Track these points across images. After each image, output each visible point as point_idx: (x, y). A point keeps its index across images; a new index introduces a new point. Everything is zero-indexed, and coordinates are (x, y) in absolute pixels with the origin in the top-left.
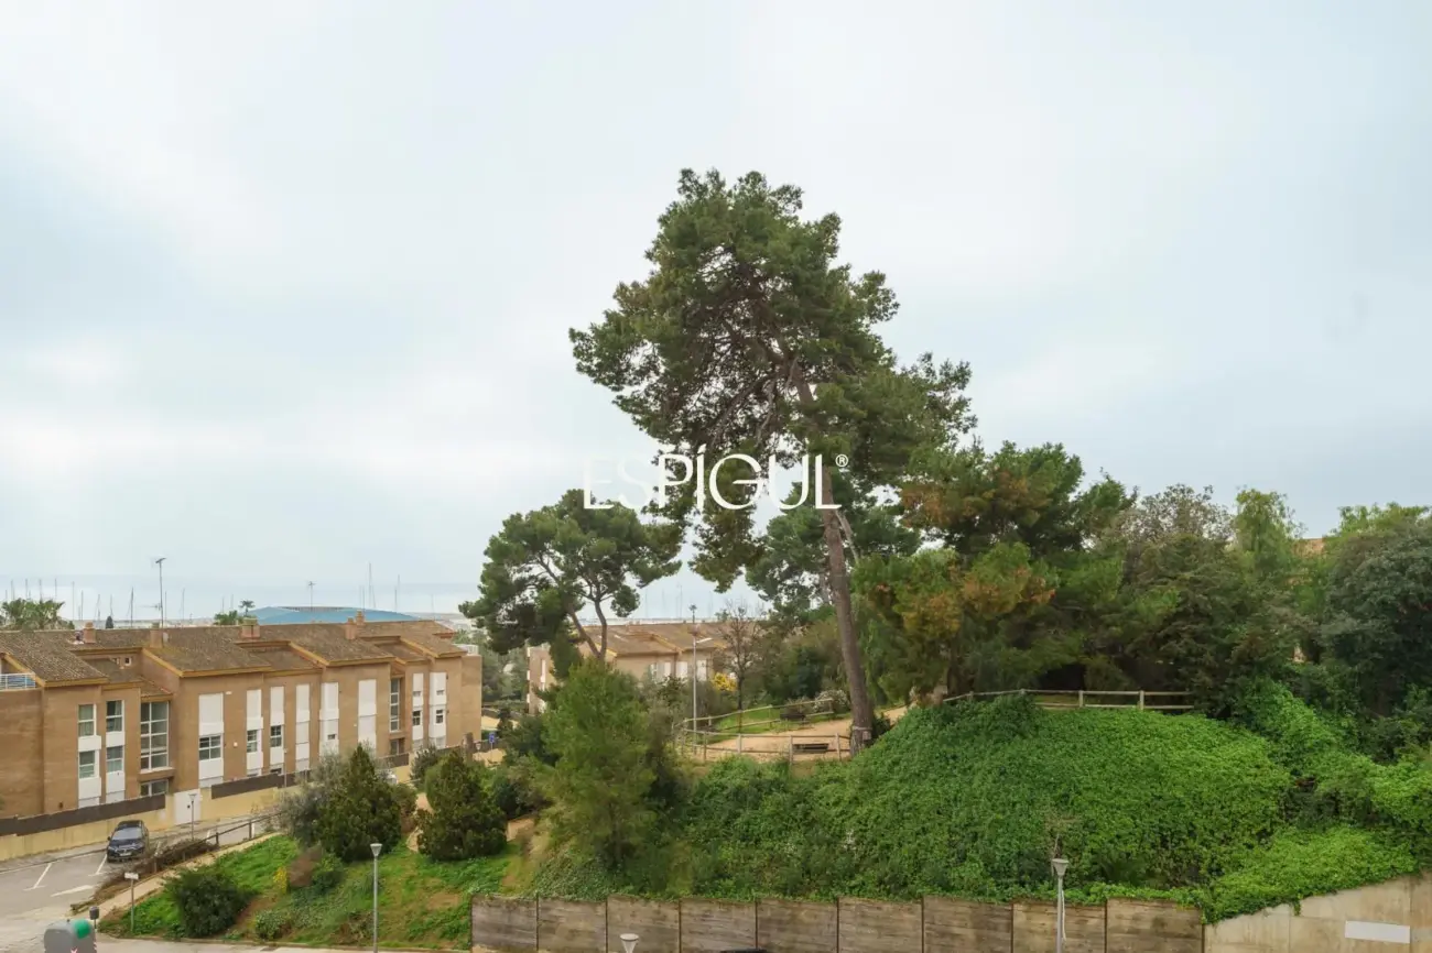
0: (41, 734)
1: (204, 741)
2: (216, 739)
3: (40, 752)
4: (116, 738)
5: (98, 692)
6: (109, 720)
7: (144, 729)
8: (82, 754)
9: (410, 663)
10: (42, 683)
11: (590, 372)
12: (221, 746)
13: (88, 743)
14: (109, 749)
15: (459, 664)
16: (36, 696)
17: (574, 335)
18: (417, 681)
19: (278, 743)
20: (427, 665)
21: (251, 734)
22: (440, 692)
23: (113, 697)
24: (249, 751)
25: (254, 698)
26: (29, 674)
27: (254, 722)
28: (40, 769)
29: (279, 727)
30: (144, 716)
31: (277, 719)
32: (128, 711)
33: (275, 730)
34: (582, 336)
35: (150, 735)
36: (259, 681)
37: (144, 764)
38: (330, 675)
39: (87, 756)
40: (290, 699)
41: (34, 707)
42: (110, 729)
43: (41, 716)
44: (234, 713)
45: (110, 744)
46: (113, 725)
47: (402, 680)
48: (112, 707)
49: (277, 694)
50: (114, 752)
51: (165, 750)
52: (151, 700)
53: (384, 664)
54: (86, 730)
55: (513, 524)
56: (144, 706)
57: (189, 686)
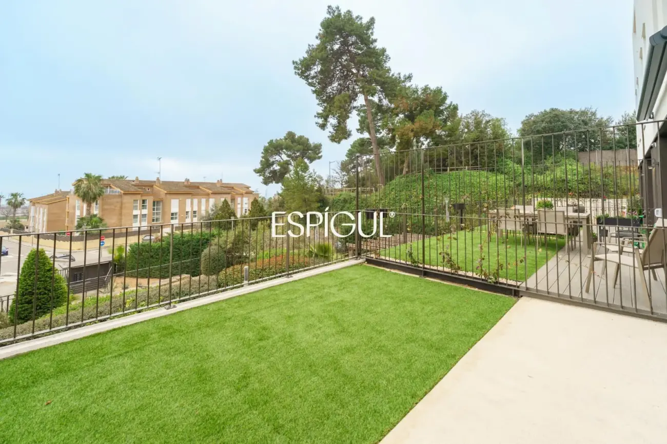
0: (121, 208)
1: (172, 214)
2: (176, 214)
3: (121, 214)
4: (145, 212)
5: (140, 196)
6: (143, 206)
7: (154, 210)
8: (134, 215)
9: (237, 194)
10: (122, 192)
11: (299, 75)
12: (178, 216)
13: (135, 212)
14: (143, 215)
15: (251, 195)
16: (120, 196)
17: (294, 63)
18: (239, 200)
19: (195, 216)
20: (242, 195)
21: (187, 212)
22: (246, 204)
23: (144, 198)
24: (186, 218)
25: (188, 201)
26: (119, 190)
27: (188, 209)
28: (121, 219)
29: (196, 211)
30: (154, 205)
31: (195, 209)
32: (149, 203)
33: (195, 212)
34: (296, 62)
35: (155, 211)
36: (190, 196)
37: (153, 220)
38: (211, 196)
39: (136, 216)
40: (199, 203)
41: (119, 200)
42: (143, 209)
43: (122, 203)
44: (182, 205)
45: (143, 213)
46: (144, 207)
47: (234, 199)
48: (144, 201)
49: (196, 201)
50: (144, 216)
51: (160, 216)
52: (156, 200)
53: (229, 193)
54: (135, 208)
55: (271, 142)
56: (154, 202)
57: (168, 196)
